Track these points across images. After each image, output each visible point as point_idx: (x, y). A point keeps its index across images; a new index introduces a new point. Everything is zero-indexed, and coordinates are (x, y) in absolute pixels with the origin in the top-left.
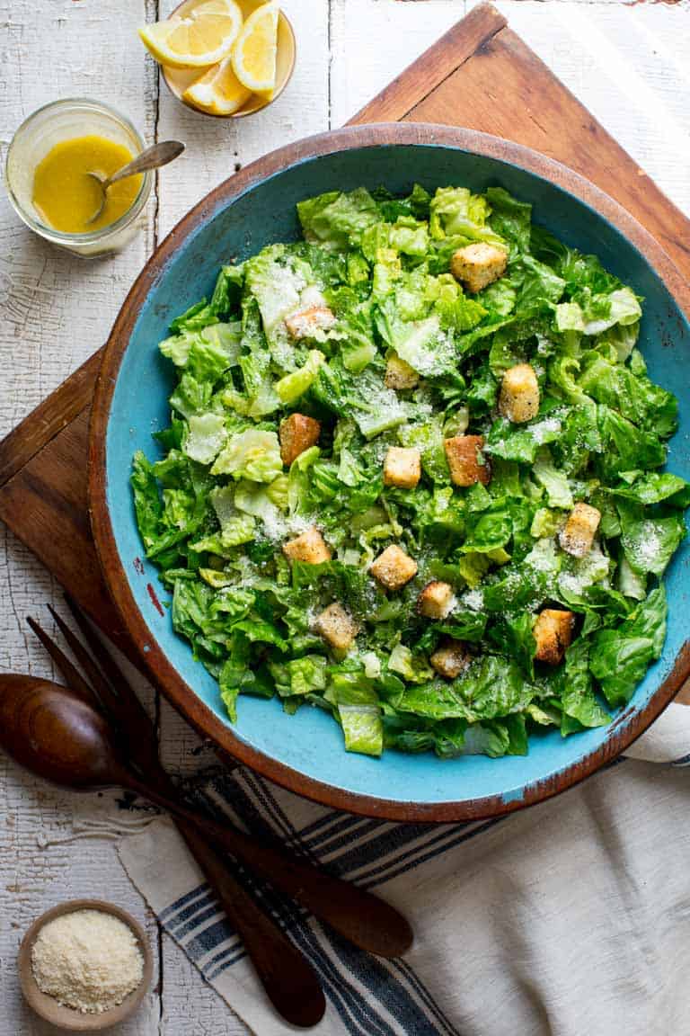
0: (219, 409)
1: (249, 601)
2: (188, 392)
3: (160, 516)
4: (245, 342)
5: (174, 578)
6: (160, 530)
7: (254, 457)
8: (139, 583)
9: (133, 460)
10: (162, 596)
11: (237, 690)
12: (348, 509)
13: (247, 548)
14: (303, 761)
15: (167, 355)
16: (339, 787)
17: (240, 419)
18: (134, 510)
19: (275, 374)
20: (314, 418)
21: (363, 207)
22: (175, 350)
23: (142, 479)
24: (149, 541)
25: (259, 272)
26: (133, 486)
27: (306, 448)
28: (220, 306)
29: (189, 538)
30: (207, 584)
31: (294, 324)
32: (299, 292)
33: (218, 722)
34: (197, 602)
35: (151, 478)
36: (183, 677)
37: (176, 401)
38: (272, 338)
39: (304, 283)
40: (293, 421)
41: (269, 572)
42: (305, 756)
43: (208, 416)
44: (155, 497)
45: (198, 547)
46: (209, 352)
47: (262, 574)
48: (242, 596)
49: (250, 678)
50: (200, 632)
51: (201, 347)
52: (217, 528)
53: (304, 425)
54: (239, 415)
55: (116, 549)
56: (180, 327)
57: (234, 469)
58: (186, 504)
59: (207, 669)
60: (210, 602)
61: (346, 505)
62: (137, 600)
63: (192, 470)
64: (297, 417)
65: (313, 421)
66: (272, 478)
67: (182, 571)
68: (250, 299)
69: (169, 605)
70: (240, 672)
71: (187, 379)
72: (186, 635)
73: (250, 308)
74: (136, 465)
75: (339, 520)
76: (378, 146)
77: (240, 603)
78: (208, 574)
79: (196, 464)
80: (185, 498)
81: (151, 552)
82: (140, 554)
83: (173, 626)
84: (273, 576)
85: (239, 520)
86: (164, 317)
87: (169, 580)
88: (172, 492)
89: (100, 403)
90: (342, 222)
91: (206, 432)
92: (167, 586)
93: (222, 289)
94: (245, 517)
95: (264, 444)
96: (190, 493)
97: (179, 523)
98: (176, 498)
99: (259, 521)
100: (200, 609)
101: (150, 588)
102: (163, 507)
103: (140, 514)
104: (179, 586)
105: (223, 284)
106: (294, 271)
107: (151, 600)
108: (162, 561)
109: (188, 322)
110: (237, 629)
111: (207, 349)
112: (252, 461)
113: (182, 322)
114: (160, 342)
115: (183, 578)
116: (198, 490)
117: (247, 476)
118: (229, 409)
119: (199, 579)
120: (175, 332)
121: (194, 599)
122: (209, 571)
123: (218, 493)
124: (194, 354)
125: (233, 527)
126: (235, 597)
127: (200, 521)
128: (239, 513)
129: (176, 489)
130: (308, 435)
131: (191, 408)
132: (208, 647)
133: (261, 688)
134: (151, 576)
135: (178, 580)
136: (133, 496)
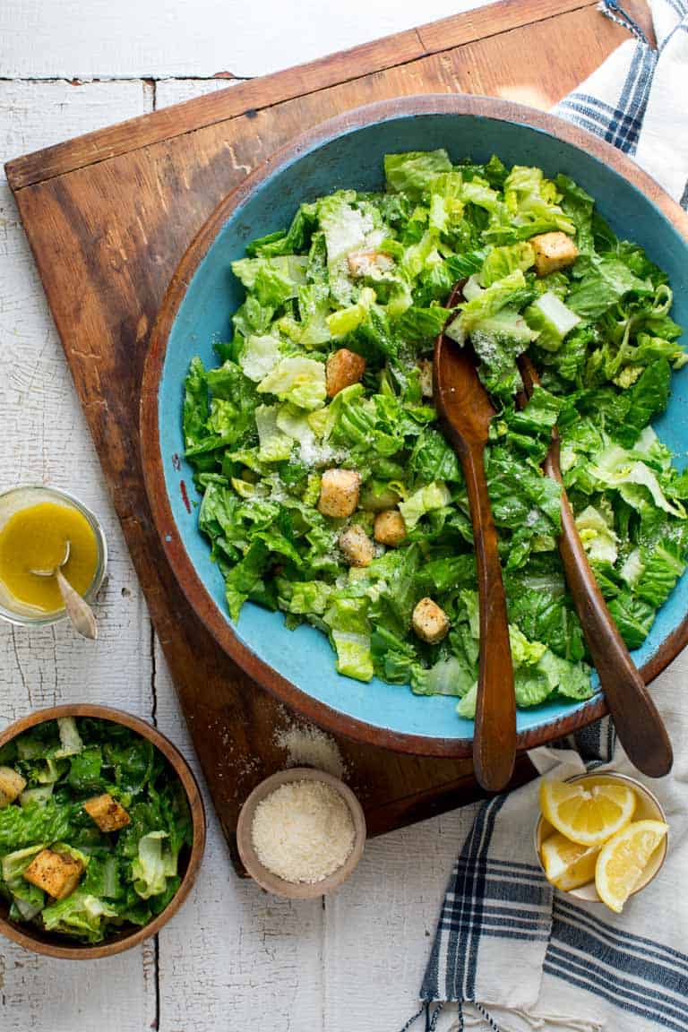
0: (277, 334)
1: (273, 513)
2: (250, 313)
3: (206, 421)
4: (309, 274)
5: (207, 481)
6: (203, 434)
7: (300, 383)
8: (174, 478)
9: (190, 364)
10: (192, 495)
11: (247, 596)
12: (376, 450)
13: (279, 466)
14: (294, 673)
15: (238, 275)
16: (323, 702)
17: (294, 346)
18: (182, 409)
19: (331, 306)
20: (360, 355)
21: (440, 168)
22: (245, 270)
23: (195, 383)
24: (190, 442)
25: (331, 210)
26: (185, 388)
27: (350, 384)
28: (294, 241)
29: (228, 447)
30: (236, 493)
31: (356, 261)
32: (366, 235)
33: (222, 620)
34: (225, 508)
35: (203, 383)
36: (197, 572)
37: (237, 320)
38: (333, 272)
39: (372, 226)
40: (340, 356)
41: (295, 492)
42: (297, 669)
43: (266, 338)
44: (204, 403)
45: (235, 457)
46: (276, 279)
47: (289, 493)
48: (269, 508)
49: (260, 587)
50: (223, 535)
51: (269, 273)
52: (256, 443)
53: (350, 361)
54: (293, 342)
55: (158, 440)
56: (258, 249)
57: (280, 391)
58: (230, 415)
59: (221, 570)
60: (236, 509)
61: (375, 446)
62: (169, 492)
63: (243, 385)
64: (344, 352)
65: (359, 358)
66: (314, 406)
67: (215, 476)
68: (319, 234)
69: (197, 505)
70: (252, 579)
71: (251, 301)
72: (208, 534)
73: (318, 242)
74: (192, 369)
75: (366, 458)
76: (472, 116)
77: (263, 513)
78: (239, 484)
79: (247, 380)
80: (231, 410)
81: (189, 452)
82: (180, 451)
83: (198, 523)
84: (299, 497)
85: (279, 439)
86: (244, 238)
87: (202, 483)
88: (220, 402)
89: (170, 304)
90: (417, 178)
91: (261, 353)
92: (199, 487)
93: (298, 225)
94: (284, 437)
95: (312, 373)
96: (237, 406)
97: (221, 431)
98: (223, 409)
99: (297, 444)
100: (226, 514)
101: (182, 485)
102: (209, 414)
103: (187, 415)
104: (211, 489)
105: (299, 221)
106: (363, 214)
107: (181, 496)
108: (198, 463)
109: (265, 247)
110: (257, 538)
111: (273, 276)
112: (298, 386)
113: (258, 245)
114: (234, 260)
115: (215, 482)
116: (245, 404)
117: (291, 399)
118: (284, 335)
119: (230, 487)
120: (251, 255)
121: (222, 504)
122: (239, 481)
123: (263, 411)
124: (261, 279)
125: (272, 444)
126: (261, 507)
127: (240, 434)
128: (280, 433)
129: (225, 400)
130: (353, 371)
131: (252, 329)
132: (228, 550)
133: (268, 599)
134: (185, 474)
135: (211, 484)
136: (184, 396)
